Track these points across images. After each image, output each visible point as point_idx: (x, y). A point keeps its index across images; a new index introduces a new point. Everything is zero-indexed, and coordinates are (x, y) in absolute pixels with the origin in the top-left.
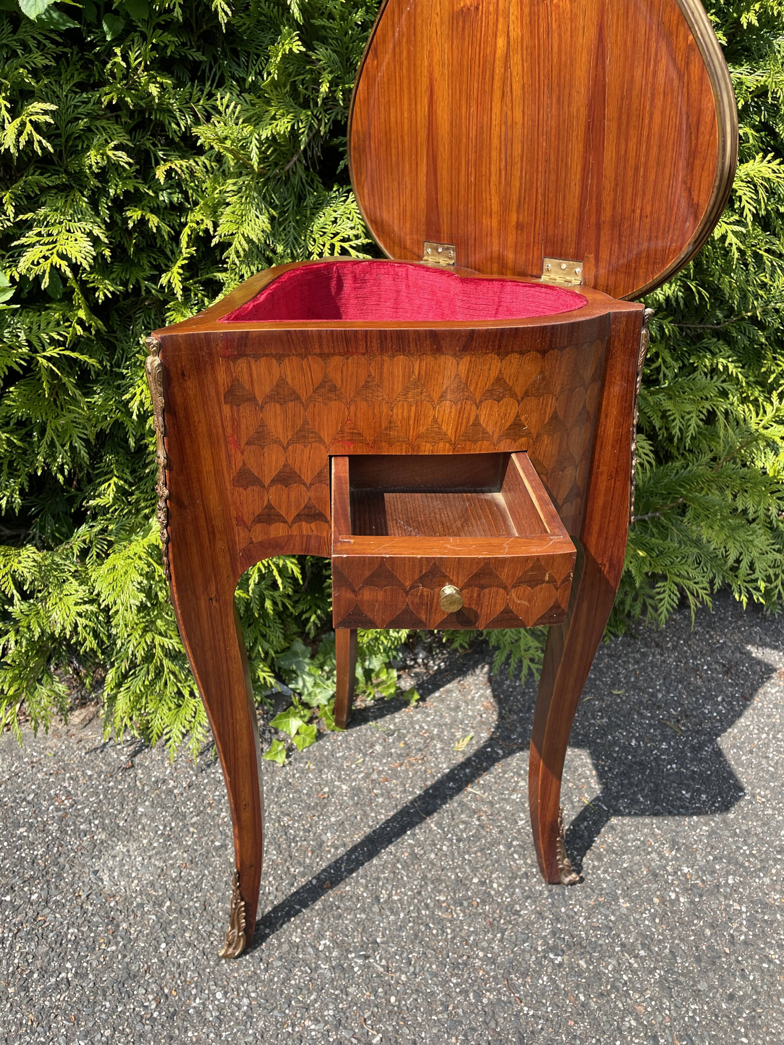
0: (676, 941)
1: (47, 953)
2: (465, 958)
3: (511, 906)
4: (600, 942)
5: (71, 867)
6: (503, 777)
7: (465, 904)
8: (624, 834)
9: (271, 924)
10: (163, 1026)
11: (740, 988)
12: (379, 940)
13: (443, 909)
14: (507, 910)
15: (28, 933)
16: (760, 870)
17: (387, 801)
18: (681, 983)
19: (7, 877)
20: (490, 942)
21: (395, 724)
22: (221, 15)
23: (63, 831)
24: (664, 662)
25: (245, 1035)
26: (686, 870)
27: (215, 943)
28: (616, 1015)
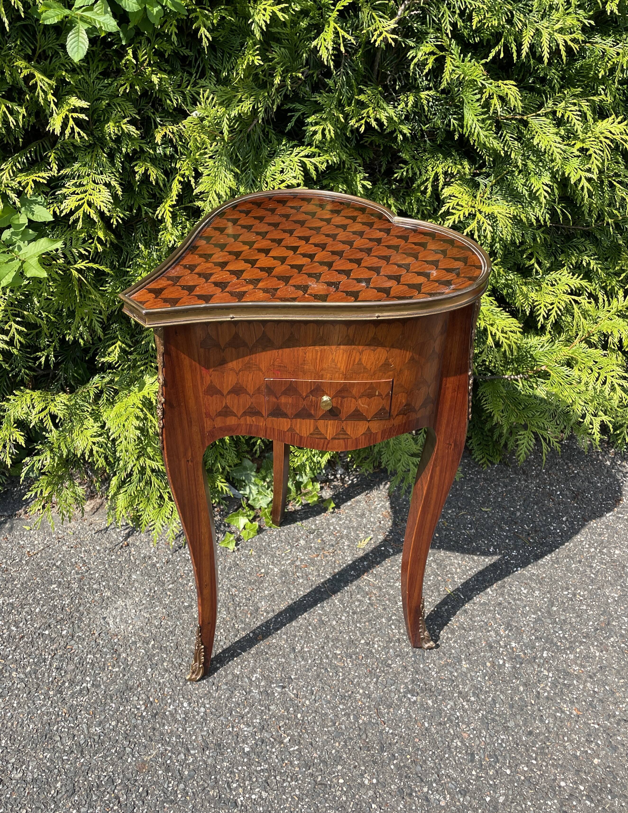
0: (498, 693)
1: (74, 670)
2: (350, 693)
3: (385, 660)
4: (444, 689)
5: (88, 614)
6: (391, 569)
7: (354, 657)
8: (473, 616)
9: (221, 661)
10: (149, 721)
11: (538, 728)
12: (293, 677)
13: (338, 660)
14: (382, 663)
15: (61, 656)
16: (568, 649)
17: (305, 582)
18: (496, 721)
19: (45, 618)
20: (368, 684)
21: (316, 525)
23: (82, 589)
24: (527, 486)
25: (202, 730)
26: (513, 645)
27: (183, 671)
28: (448, 737)
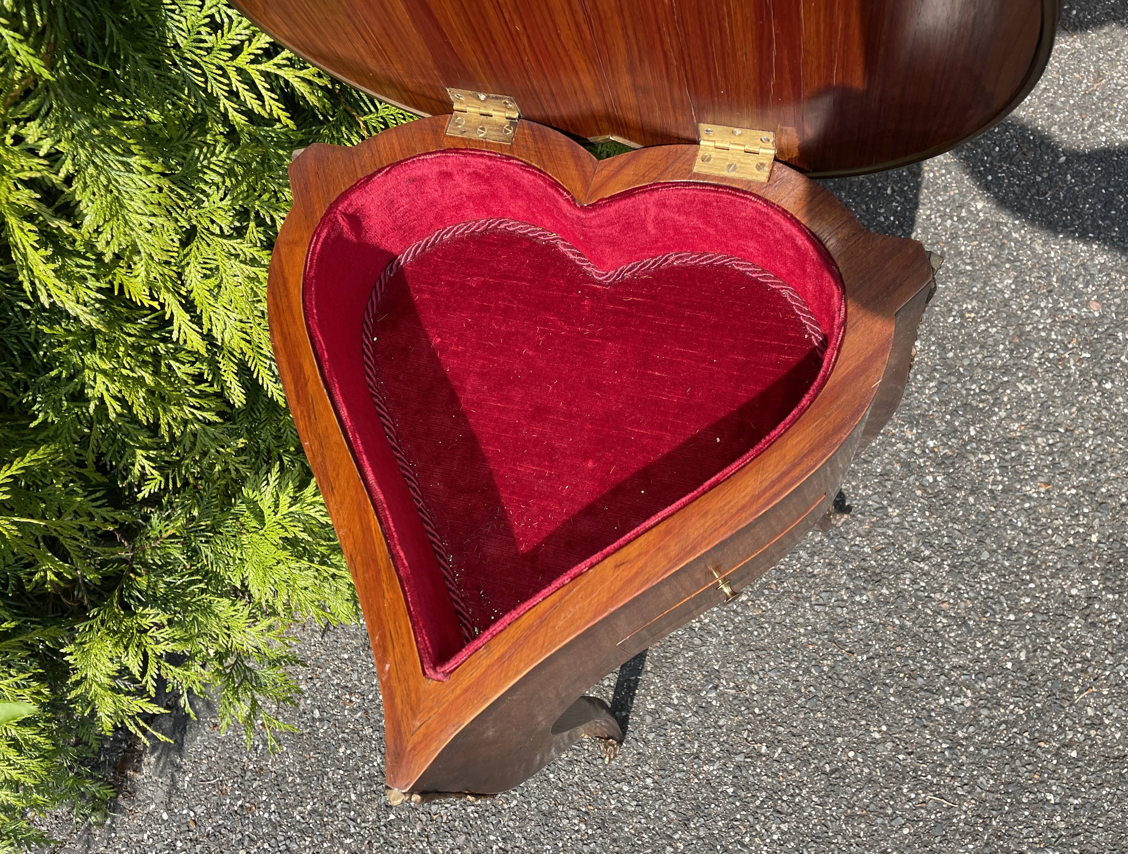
0: (950, 525)
3: (803, 571)
4: (890, 562)
9: (622, 705)
11: (1013, 539)
12: (716, 668)
14: (802, 578)
16: (994, 405)
18: (967, 563)
20: (803, 616)
25: (667, 805)
26: (931, 443)
27: (591, 749)
28: (928, 621)
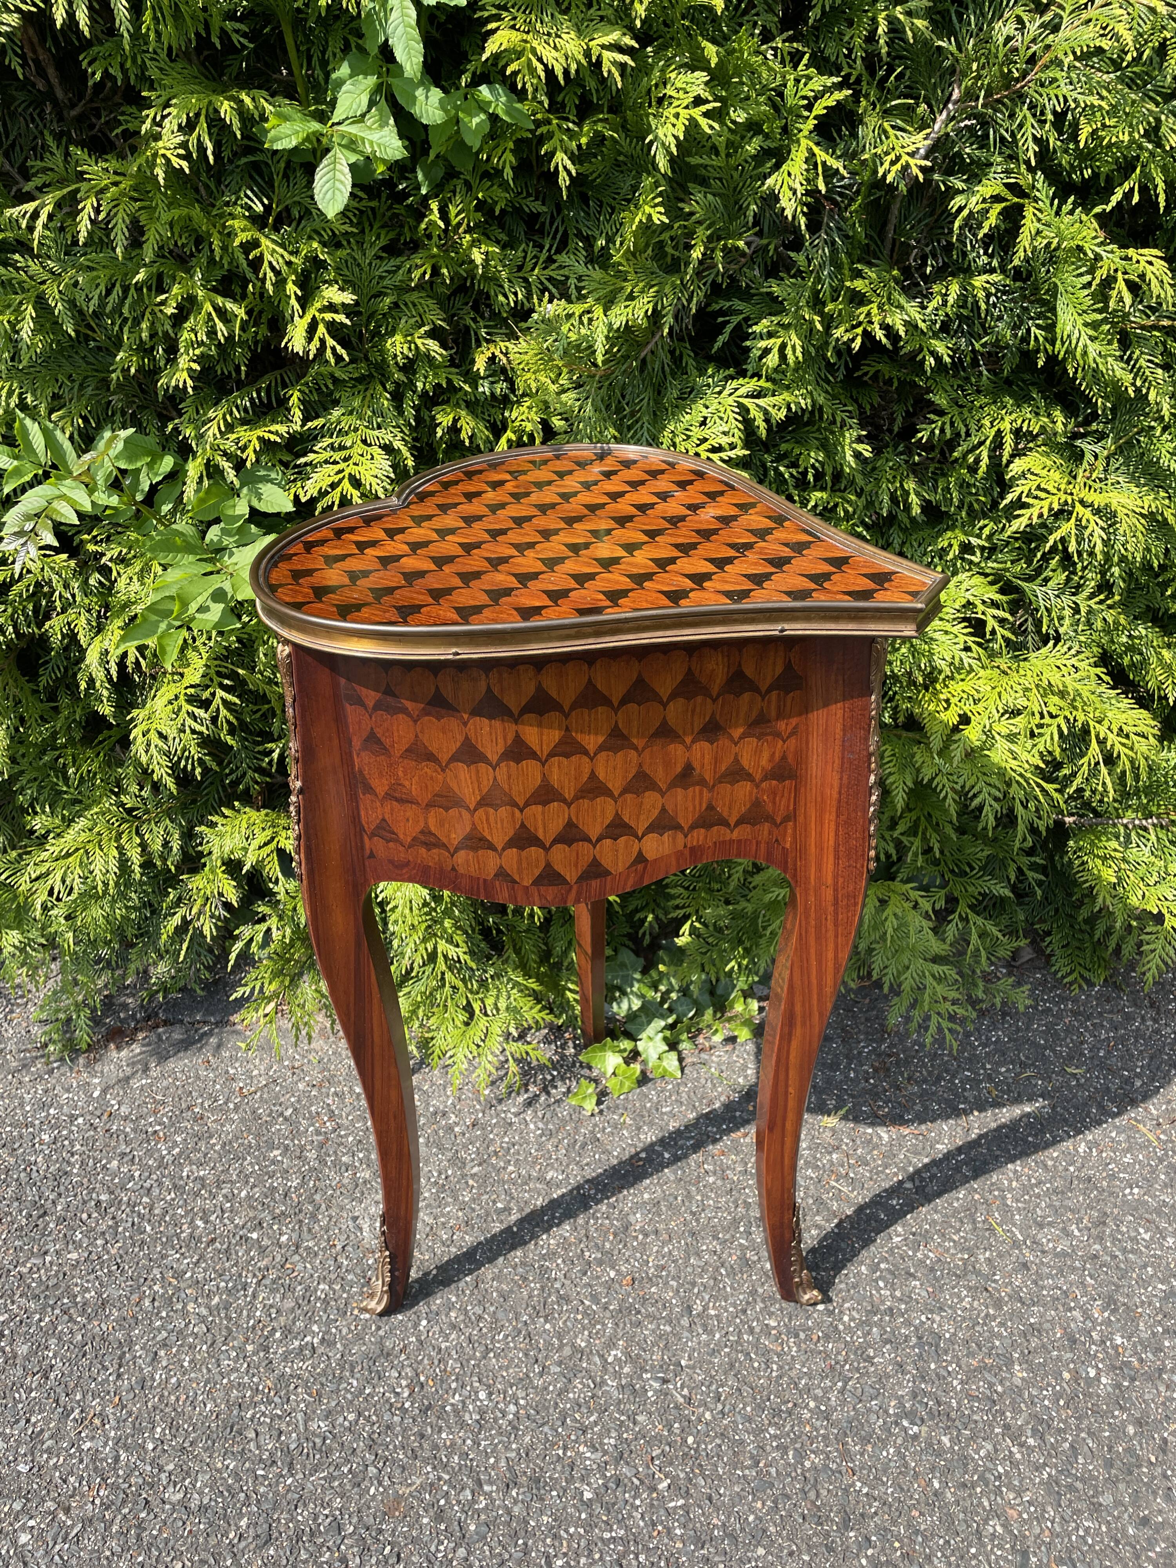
0: (1083, 1435)
1: (292, 1310)
2: (790, 1405)
3: (862, 1348)
4: (975, 1417)
5: (328, 1208)
6: (882, 1172)
7: (802, 1336)
8: (1040, 1277)
10: (414, 1420)
11: (1160, 1512)
12: (683, 1363)
13: (772, 1338)
14: (855, 1353)
15: (274, 1282)
17: (719, 1183)
18: (1077, 1490)
19: (255, 1208)
20: (826, 1391)
21: (746, 1077)
22: (563, 174)
23: (322, 1161)
25: (507, 1449)
26: (1119, 1340)
27: (485, 1330)
28: (978, 1514)
